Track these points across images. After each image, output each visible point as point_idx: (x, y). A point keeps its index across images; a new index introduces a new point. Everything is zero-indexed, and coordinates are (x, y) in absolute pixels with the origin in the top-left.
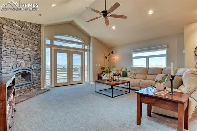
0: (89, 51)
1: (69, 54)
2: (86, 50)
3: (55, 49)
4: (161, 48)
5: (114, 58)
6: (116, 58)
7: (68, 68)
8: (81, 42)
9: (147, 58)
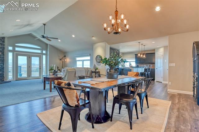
0: (46, 54)
1: (29, 57)
2: (44, 54)
3: (16, 54)
4: (87, 56)
5: (66, 60)
6: (68, 60)
7: (27, 67)
8: (40, 48)
9: (83, 61)
